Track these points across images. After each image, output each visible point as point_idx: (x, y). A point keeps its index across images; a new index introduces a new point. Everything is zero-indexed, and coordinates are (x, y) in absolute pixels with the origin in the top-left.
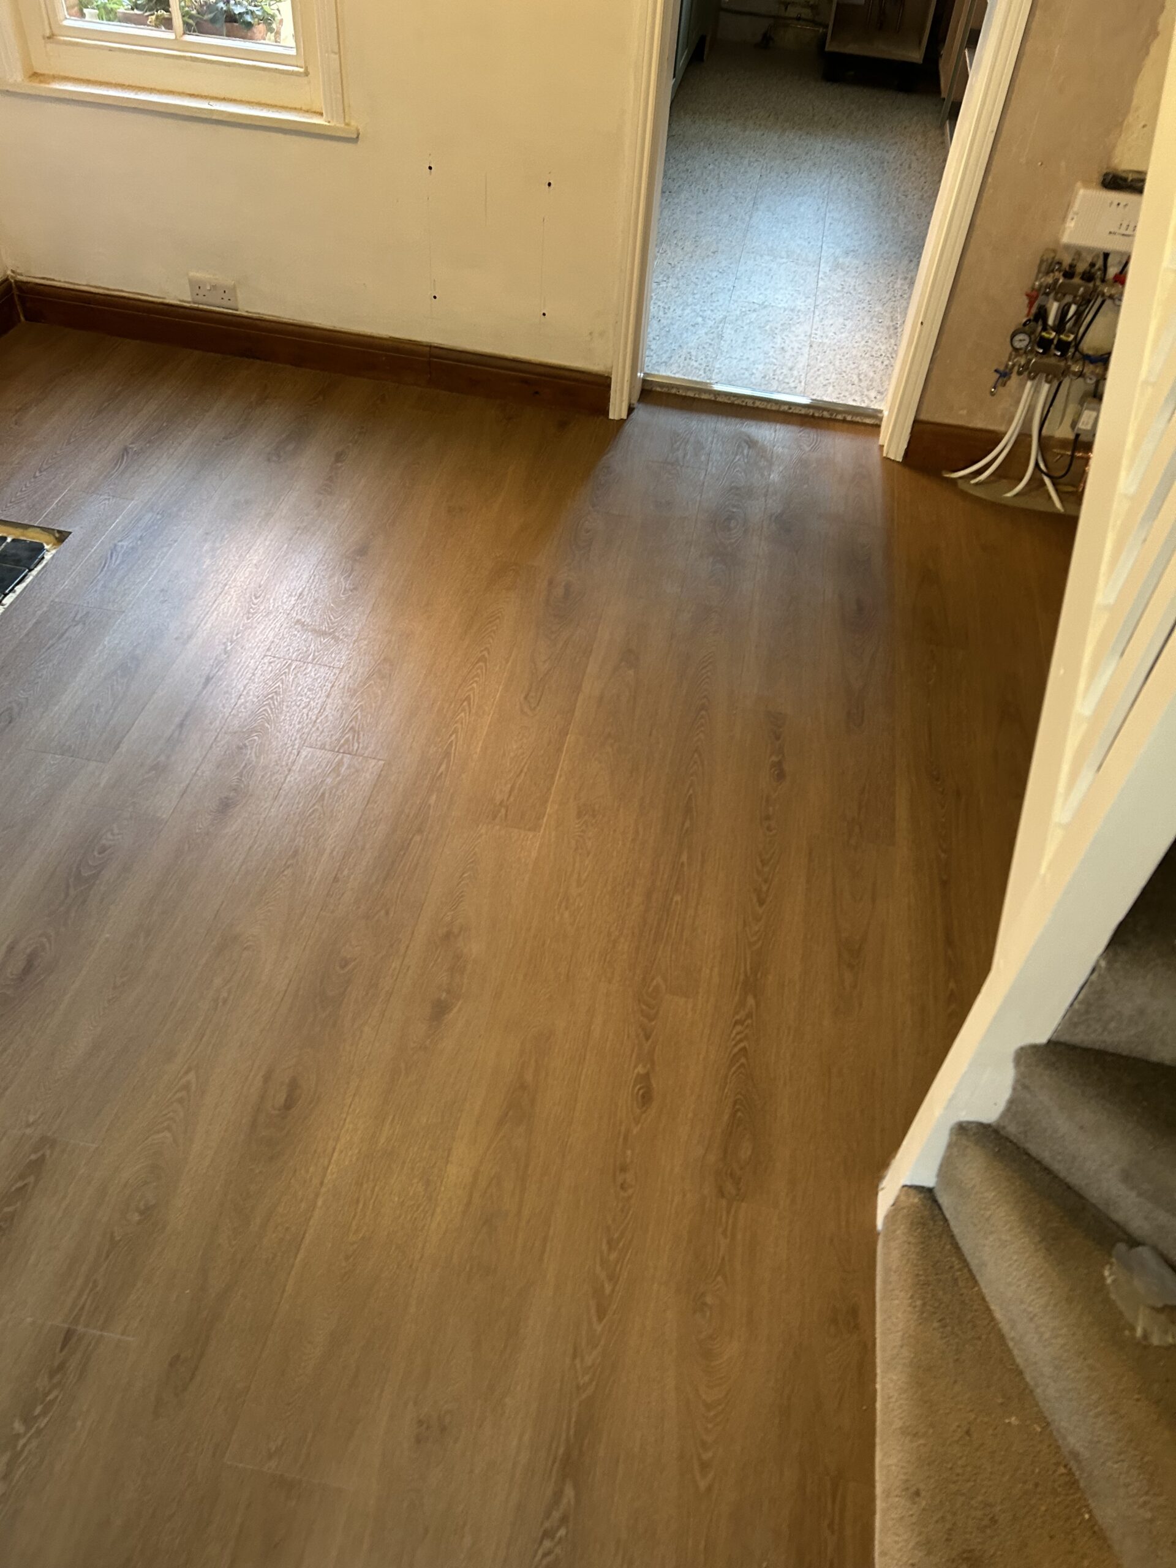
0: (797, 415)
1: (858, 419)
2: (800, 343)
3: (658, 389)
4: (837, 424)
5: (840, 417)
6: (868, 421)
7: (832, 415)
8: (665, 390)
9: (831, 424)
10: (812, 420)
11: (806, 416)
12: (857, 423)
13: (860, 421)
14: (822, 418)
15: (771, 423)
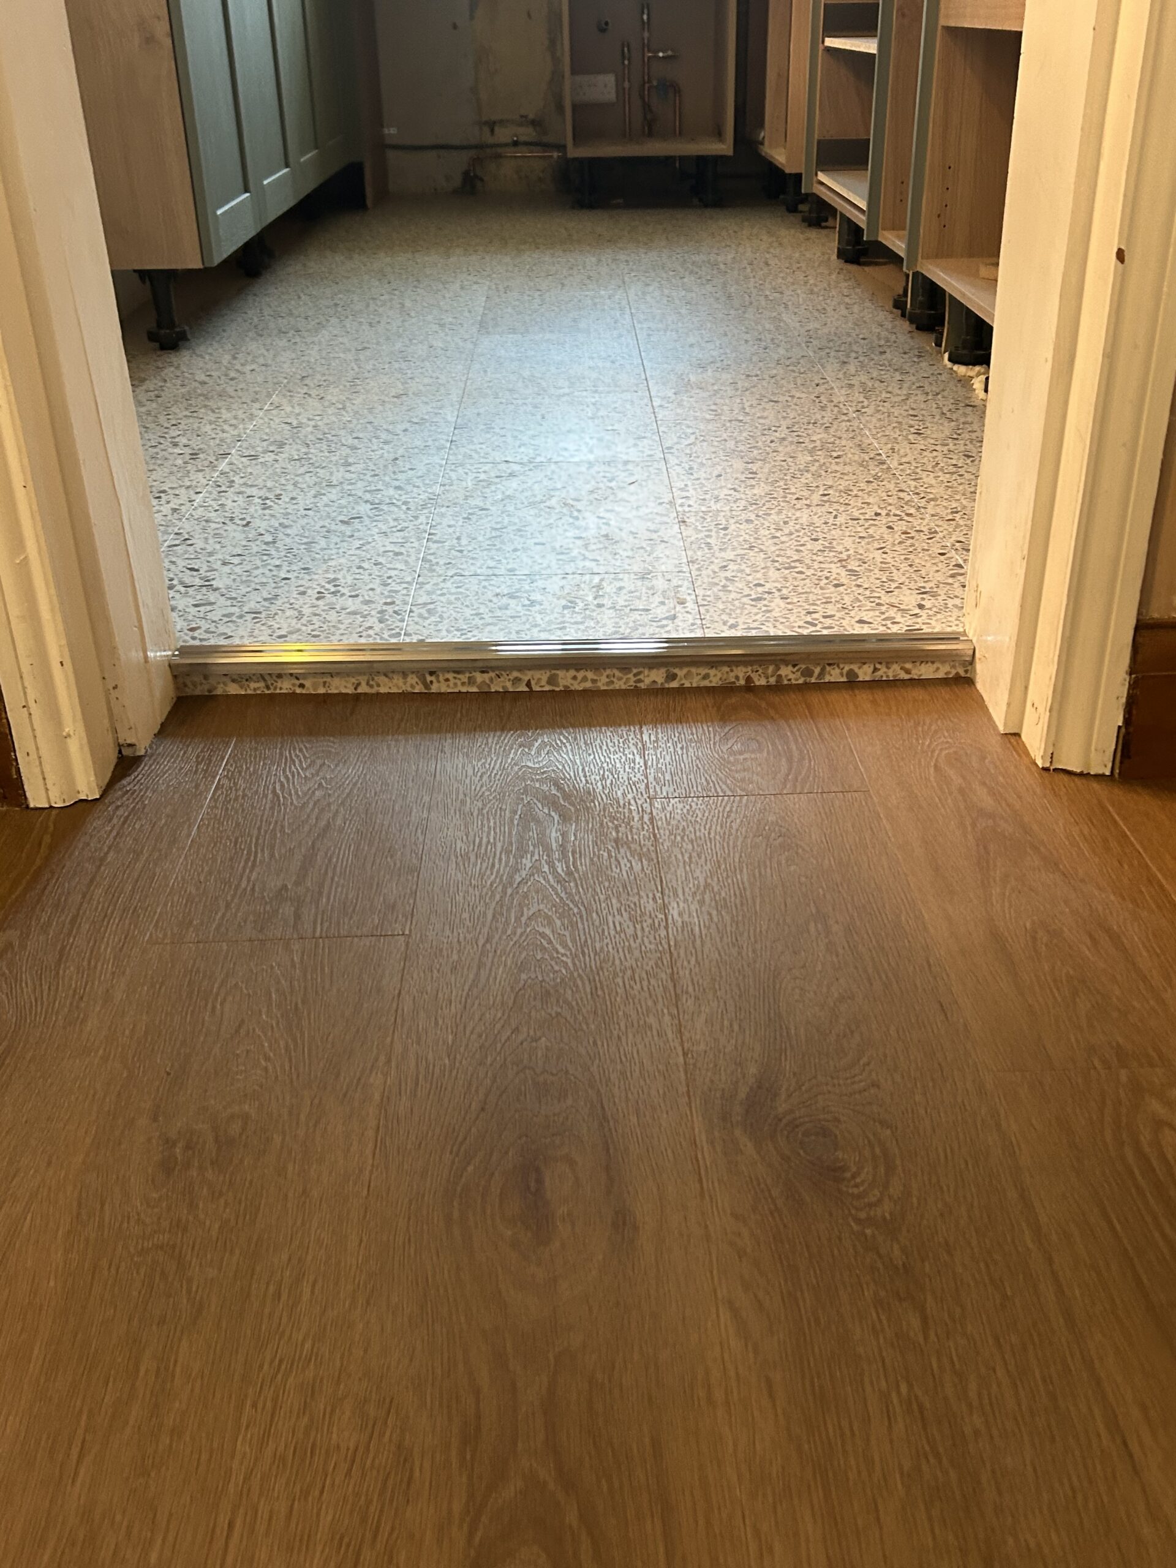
0: (698, 690)
1: (895, 671)
2: (652, 520)
3: (233, 689)
4: (834, 697)
5: (834, 675)
6: (926, 671)
7: (808, 673)
8: (256, 687)
9: (815, 698)
10: (750, 697)
11: (727, 690)
12: (894, 683)
13: (904, 676)
14: (779, 688)
15: (623, 730)
